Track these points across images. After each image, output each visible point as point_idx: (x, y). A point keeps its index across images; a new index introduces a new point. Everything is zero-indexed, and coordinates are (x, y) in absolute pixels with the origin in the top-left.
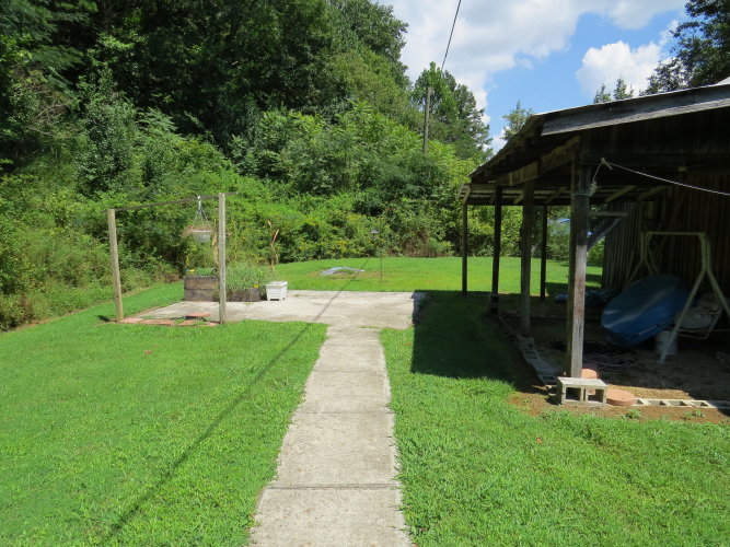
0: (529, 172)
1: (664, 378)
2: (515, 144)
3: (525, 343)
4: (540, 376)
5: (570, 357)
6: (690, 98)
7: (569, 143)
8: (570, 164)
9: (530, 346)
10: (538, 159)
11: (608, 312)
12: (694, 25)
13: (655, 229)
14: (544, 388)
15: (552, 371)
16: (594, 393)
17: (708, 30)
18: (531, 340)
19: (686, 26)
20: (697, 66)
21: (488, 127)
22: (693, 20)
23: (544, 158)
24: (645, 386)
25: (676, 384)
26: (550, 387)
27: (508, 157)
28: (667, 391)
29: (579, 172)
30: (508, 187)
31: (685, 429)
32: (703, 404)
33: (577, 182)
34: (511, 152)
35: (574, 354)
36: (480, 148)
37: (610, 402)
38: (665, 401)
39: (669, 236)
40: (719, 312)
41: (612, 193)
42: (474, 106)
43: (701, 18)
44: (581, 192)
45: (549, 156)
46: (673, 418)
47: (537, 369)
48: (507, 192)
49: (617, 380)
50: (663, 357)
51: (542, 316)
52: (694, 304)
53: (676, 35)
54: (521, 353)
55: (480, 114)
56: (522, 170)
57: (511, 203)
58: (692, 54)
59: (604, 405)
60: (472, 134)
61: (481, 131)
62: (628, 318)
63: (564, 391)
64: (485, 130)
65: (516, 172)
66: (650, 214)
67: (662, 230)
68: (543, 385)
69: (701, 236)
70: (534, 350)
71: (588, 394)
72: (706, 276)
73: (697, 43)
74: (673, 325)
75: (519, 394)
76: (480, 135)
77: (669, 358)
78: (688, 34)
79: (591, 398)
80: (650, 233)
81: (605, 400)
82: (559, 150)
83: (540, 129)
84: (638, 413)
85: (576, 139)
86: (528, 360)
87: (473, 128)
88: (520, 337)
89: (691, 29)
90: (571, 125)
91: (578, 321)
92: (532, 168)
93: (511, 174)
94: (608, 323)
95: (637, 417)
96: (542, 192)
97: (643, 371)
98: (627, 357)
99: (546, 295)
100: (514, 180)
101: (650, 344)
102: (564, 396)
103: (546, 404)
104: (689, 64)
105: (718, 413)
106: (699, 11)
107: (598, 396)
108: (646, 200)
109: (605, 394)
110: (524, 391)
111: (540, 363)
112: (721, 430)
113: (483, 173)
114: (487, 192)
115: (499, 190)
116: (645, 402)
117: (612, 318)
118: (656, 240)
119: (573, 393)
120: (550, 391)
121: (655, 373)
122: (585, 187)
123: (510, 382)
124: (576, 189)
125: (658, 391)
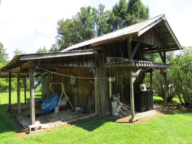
0: (18, 69)
1: (56, 119)
2: (13, 62)
3: (19, 118)
4: (24, 127)
5: (32, 119)
6: (55, 54)
7: (28, 62)
8: (29, 67)
9: (21, 118)
10: (20, 66)
11: (43, 104)
12: (59, 36)
13: (53, 82)
14: (25, 130)
15: (27, 124)
16: (39, 128)
17: (62, 38)
18: (21, 116)
19: (58, 36)
20: (60, 45)
21: (8, 54)
22: (59, 35)
23: (22, 65)
24: (52, 122)
25: (59, 120)
26: (27, 129)
27: (11, 65)
28: (57, 122)
29: (31, 70)
30: (12, 73)
31: (60, 131)
32: (64, 123)
33: (31, 72)
34: (12, 63)
35: (33, 118)
36: (6, 60)
37: (43, 129)
38: (56, 125)
39: (56, 84)
40: (67, 100)
41: (42, 74)
42: (3, 47)
43: (60, 35)
44: (32, 75)
45: (24, 65)
46: (58, 128)
47: (23, 125)
48: (13, 74)
49: (45, 122)
50: (56, 113)
51: (25, 108)
52: (62, 99)
53: (56, 38)
54: (18, 121)
55: (5, 50)
56: (16, 68)
57: (14, 77)
58: (59, 42)
59: (42, 130)
60: (3, 55)
61: (6, 55)
62: (48, 105)
63: (30, 129)
64: (7, 55)
65: (15, 69)
66: (52, 79)
67: (54, 83)
68: (25, 129)
69: (62, 83)
70: (22, 119)
71: (37, 128)
72: (63, 93)
73: (60, 40)
74: (58, 105)
75: (17, 134)
76: (5, 56)
77: (57, 113)
78: (58, 38)
79: (38, 129)
80: (52, 83)
81: (42, 129)
82: (26, 64)
83: (19, 58)
84: (50, 130)
85: (30, 61)
86: (20, 123)
87: (3, 54)
88: (18, 116)
89: (58, 37)
90: (28, 58)
91: (33, 109)
92: (19, 68)
93: (13, 69)
94: (43, 107)
95: (50, 131)
96: (24, 74)
97: (51, 118)
98: (48, 115)
99: (27, 102)
100: (14, 71)
101: (53, 111)
102: (30, 131)
103: (26, 134)
104: (59, 45)
105: (67, 124)
106: (60, 34)
107: (40, 128)
108: (51, 75)
109: (41, 127)
110: (19, 133)
111: (24, 123)
112: (68, 128)
113: (4, 69)
114: (6, 74)
115: (10, 73)
116: (52, 126)
117: (44, 106)
118: (53, 85)
119: (33, 129)
120: (27, 130)
121: (54, 118)
122: (33, 73)
123: (14, 131)
124: (31, 74)
125: (55, 122)
